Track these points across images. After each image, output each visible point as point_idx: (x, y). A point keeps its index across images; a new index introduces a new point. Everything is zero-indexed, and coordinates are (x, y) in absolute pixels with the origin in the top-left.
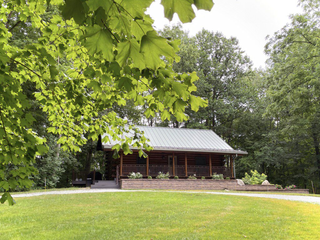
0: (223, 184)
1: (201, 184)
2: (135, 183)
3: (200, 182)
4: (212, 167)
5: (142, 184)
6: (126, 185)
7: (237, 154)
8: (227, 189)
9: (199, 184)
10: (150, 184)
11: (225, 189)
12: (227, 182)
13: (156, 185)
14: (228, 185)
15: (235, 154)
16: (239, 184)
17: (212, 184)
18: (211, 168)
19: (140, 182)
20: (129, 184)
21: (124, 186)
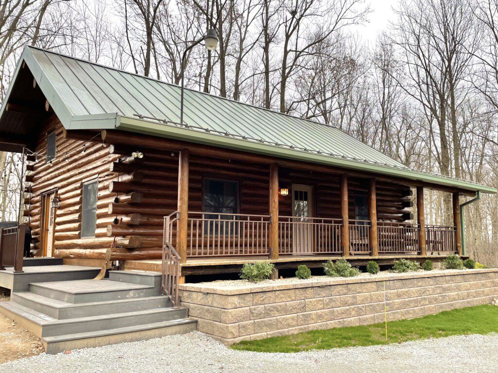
2: (279, 303)
5: (304, 308)
6: (245, 319)
10: (327, 304)
19: (294, 298)
20: (256, 312)
21: (237, 324)
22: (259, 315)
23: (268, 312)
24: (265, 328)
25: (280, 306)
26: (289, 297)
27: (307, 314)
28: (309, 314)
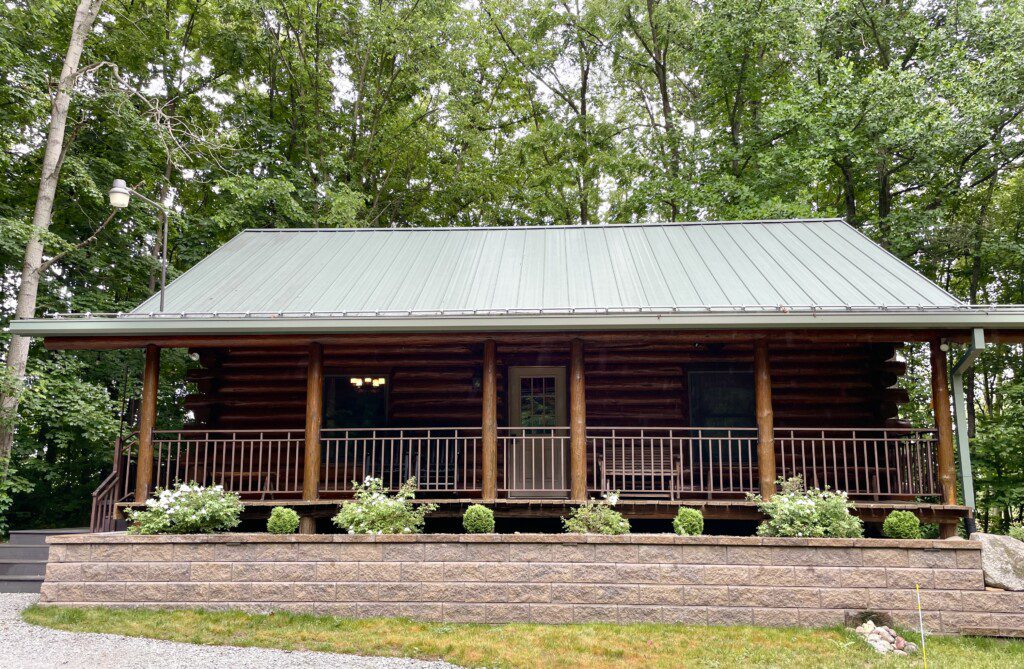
0: (848, 573)
1: (648, 576)
2: (137, 563)
3: (642, 560)
4: (777, 434)
5: (185, 575)
6: (71, 578)
7: (978, 326)
8: (879, 620)
9: (626, 576)
10: (241, 573)
11: (863, 618)
12: (887, 563)
13: (286, 577)
14: (896, 585)
15: (964, 333)
16: (995, 576)
17: (742, 572)
18: (767, 441)
19: (169, 557)
20: (91, 571)
21: (56, 584)
22: (95, 577)
23: (112, 575)
24: (101, 597)
25: (137, 567)
26: (161, 555)
27: (187, 586)
28: (193, 586)
